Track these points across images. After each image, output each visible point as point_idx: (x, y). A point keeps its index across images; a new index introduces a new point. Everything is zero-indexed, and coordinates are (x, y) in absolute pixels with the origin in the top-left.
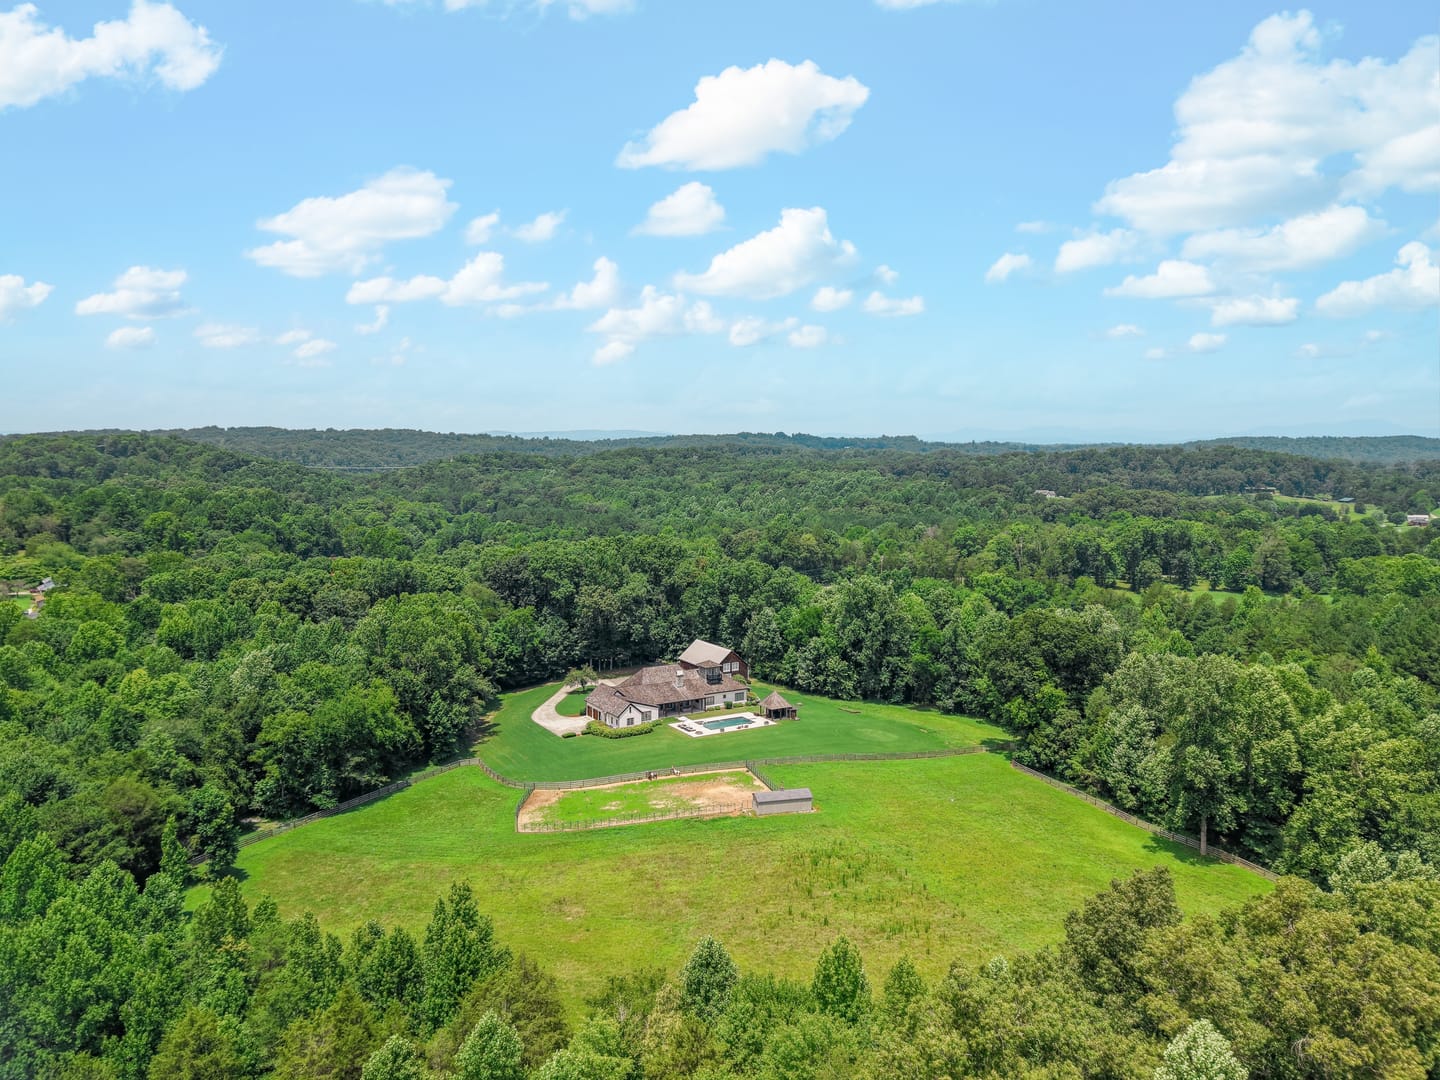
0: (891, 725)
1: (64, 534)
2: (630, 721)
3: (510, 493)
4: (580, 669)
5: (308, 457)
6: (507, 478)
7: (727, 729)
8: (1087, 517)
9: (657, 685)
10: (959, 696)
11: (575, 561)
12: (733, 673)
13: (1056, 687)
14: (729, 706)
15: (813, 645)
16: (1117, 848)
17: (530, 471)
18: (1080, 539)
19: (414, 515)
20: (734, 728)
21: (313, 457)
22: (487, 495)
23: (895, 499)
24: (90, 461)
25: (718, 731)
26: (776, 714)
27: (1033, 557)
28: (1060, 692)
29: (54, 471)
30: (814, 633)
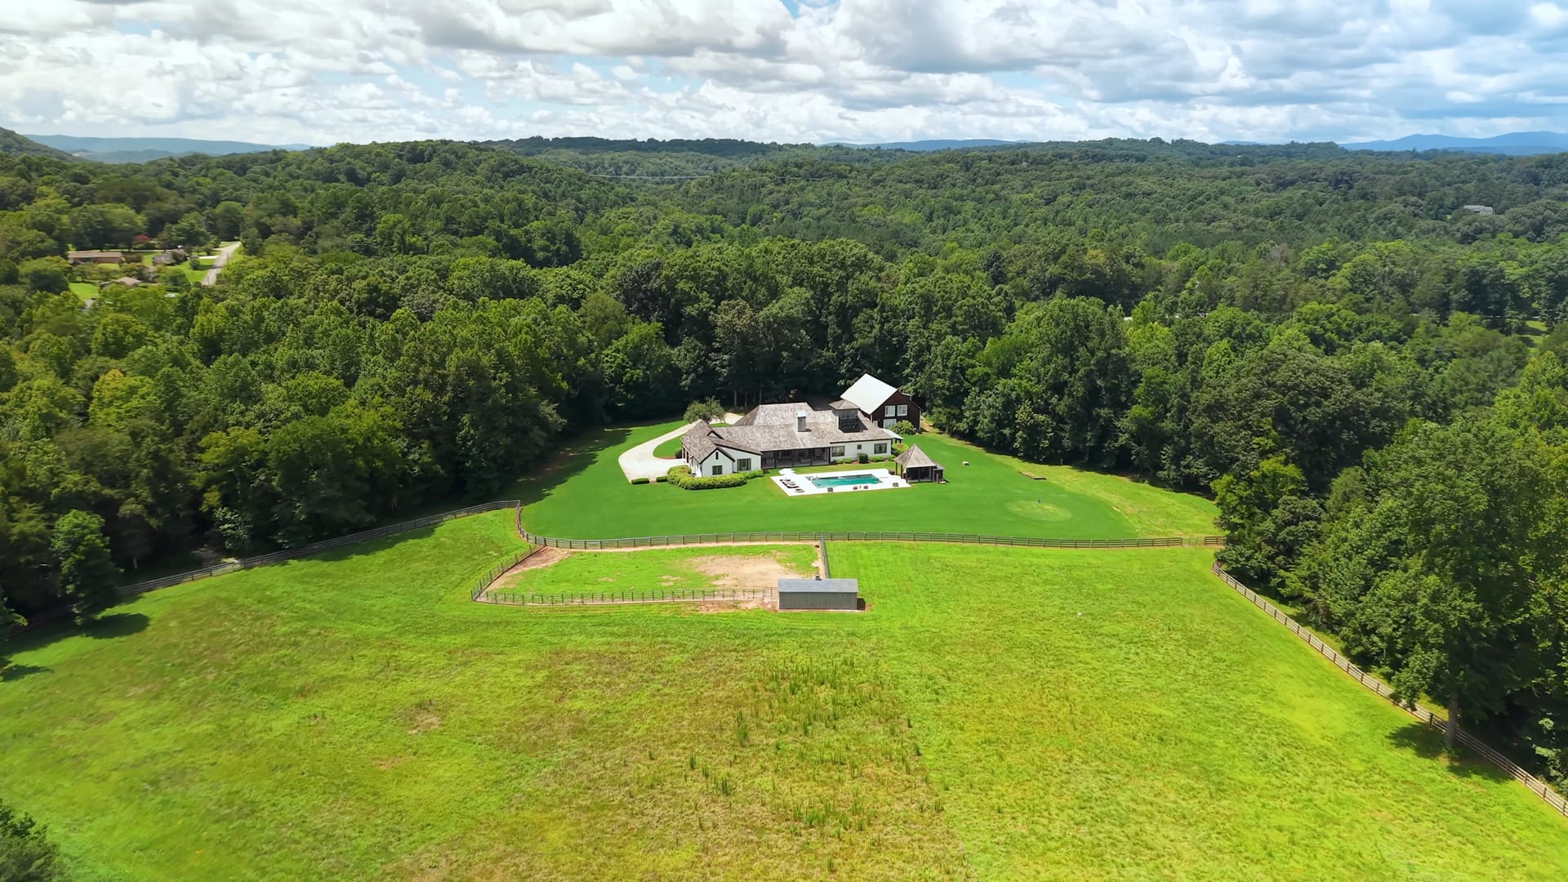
0: (1076, 501)
1: (299, 236)
2: (717, 470)
3: (801, 205)
4: (703, 401)
5: (620, 168)
6: (802, 189)
7: (838, 489)
8: (1522, 239)
9: (771, 427)
10: (1188, 467)
11: (719, 269)
12: (900, 419)
13: (1286, 463)
14: (864, 460)
15: (1000, 388)
16: (1296, 718)
17: (831, 181)
18: (1474, 261)
19: (677, 227)
20: (849, 488)
21: (625, 168)
22: (776, 207)
23: (1257, 214)
24: (385, 167)
25: (824, 490)
26: (915, 475)
27: (1405, 286)
28: (1292, 470)
29: (352, 176)
30: (1004, 372)
